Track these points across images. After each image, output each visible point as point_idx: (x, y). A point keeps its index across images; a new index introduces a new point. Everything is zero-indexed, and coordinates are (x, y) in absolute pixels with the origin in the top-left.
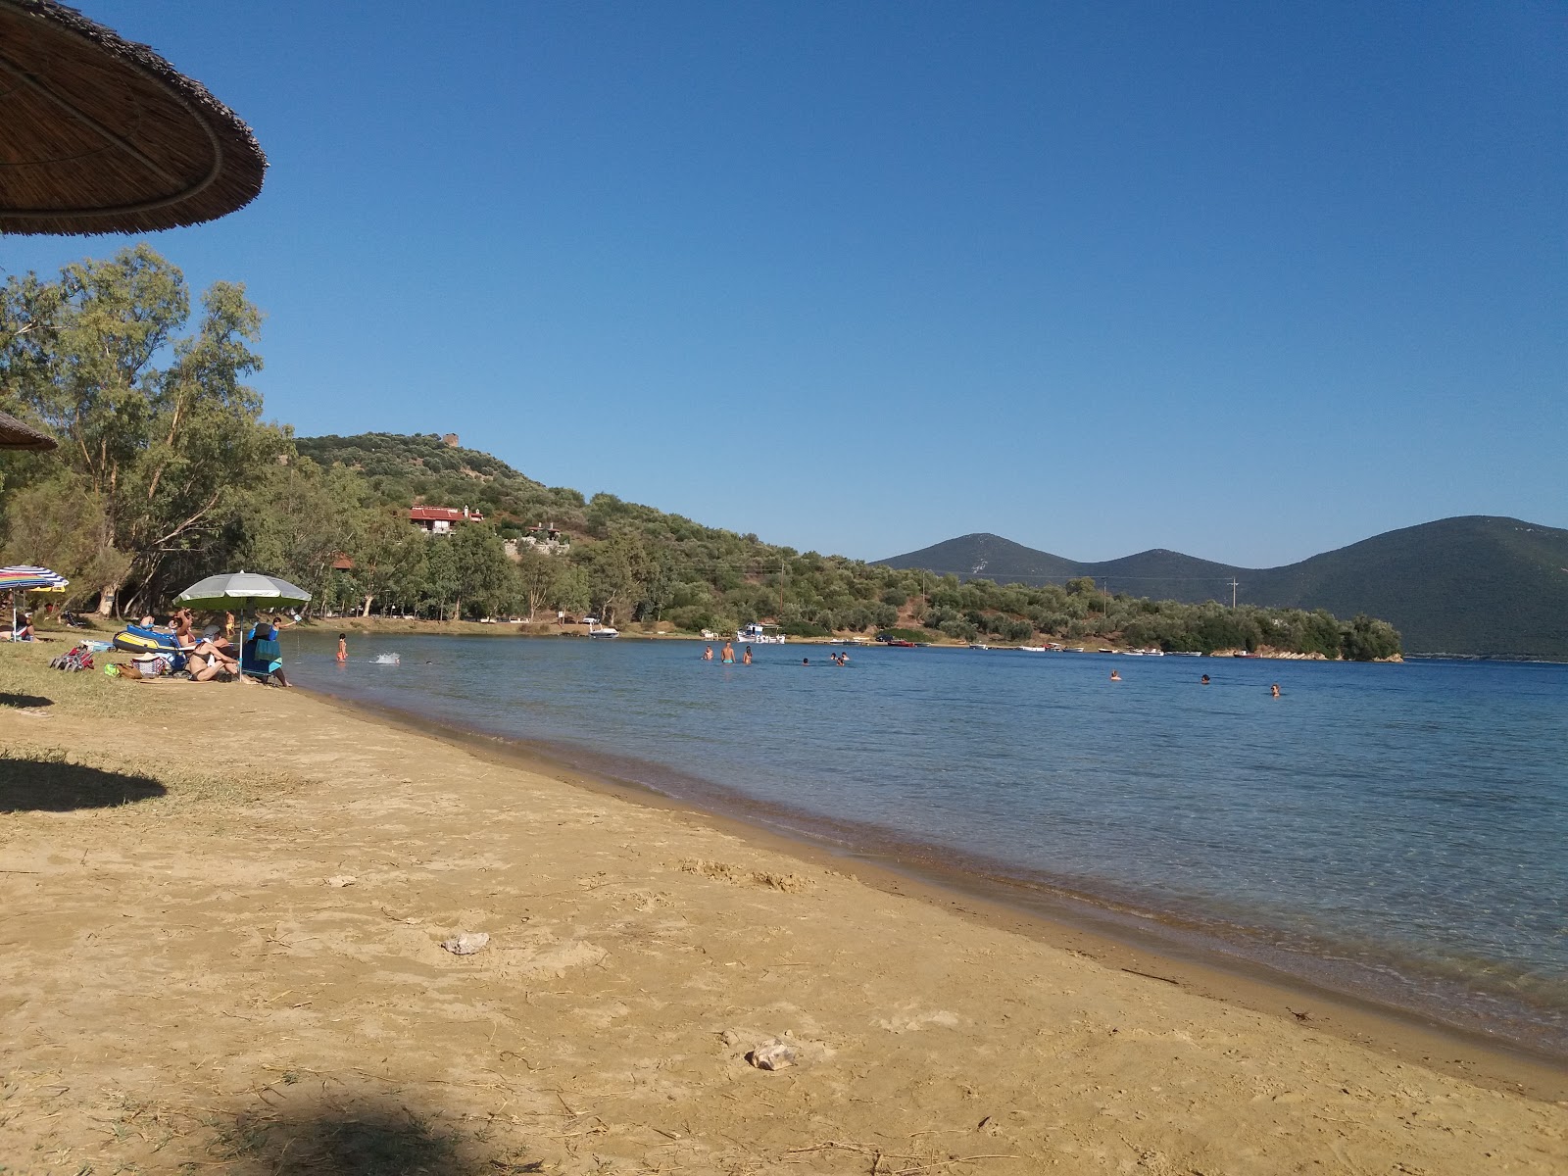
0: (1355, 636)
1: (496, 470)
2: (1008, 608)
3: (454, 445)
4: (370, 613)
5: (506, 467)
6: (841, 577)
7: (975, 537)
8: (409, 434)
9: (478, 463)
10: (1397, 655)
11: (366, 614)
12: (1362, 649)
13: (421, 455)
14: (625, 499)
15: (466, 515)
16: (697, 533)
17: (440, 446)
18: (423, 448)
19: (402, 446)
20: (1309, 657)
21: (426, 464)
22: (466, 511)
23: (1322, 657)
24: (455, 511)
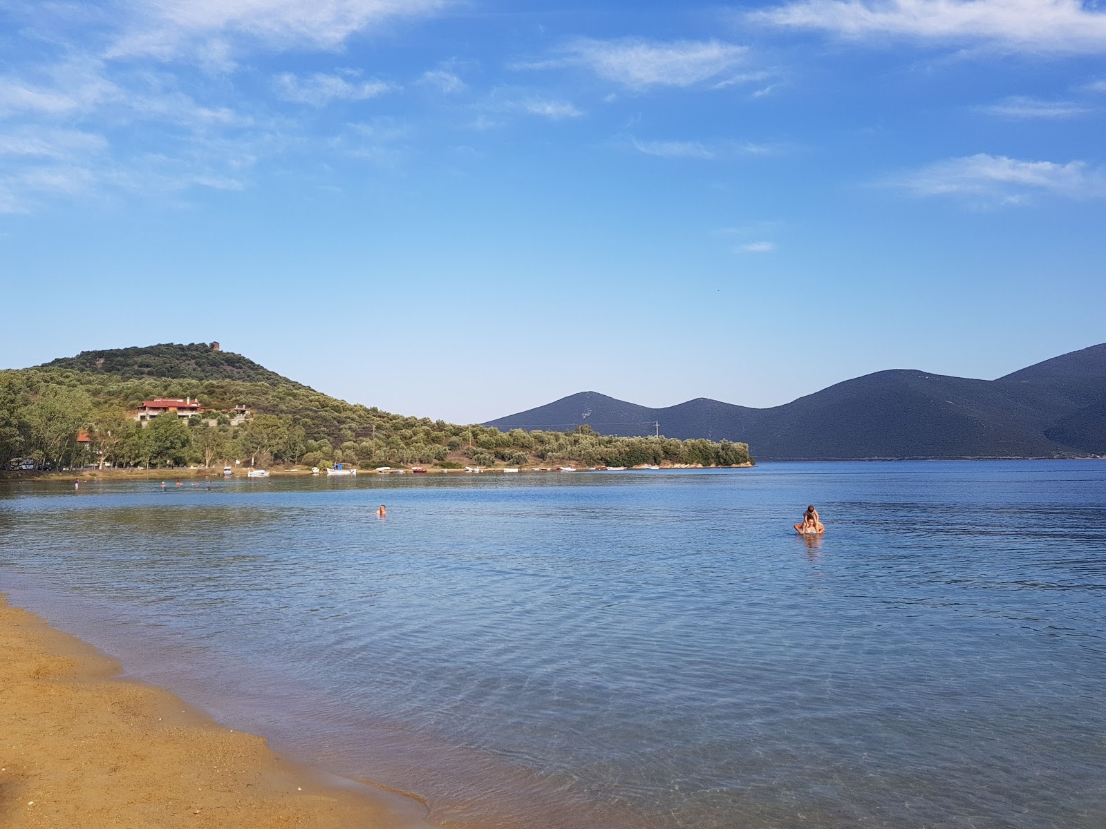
0: (722, 453)
1: (244, 365)
3: (217, 349)
5: (252, 363)
8: (186, 343)
9: (233, 361)
10: (748, 463)
11: (100, 467)
12: (725, 460)
13: (193, 357)
15: (188, 403)
17: (207, 351)
18: (194, 353)
19: (181, 352)
20: (692, 466)
21: (197, 364)
22: (188, 400)
23: (700, 466)
24: (181, 401)
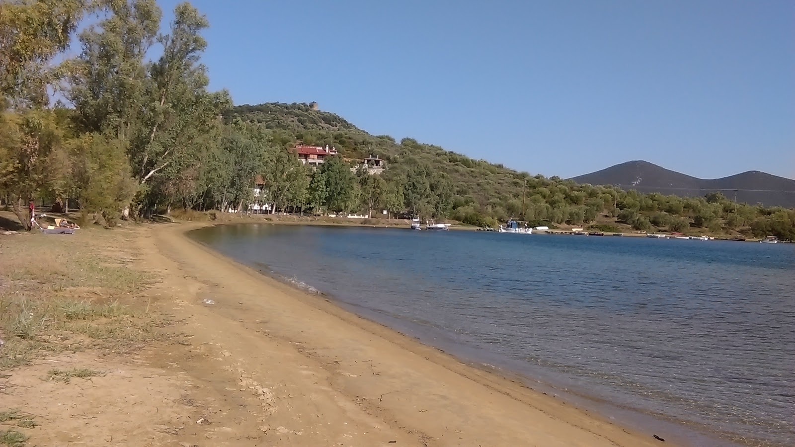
1: (339, 123)
2: (670, 211)
3: (315, 108)
4: (276, 211)
5: (345, 121)
6: (561, 190)
7: (633, 164)
8: (290, 103)
9: (330, 119)
11: (273, 212)
13: (296, 115)
14: (420, 141)
15: (327, 151)
16: (466, 162)
17: (307, 110)
18: (297, 111)
19: (286, 110)
22: (327, 148)
24: (321, 148)
